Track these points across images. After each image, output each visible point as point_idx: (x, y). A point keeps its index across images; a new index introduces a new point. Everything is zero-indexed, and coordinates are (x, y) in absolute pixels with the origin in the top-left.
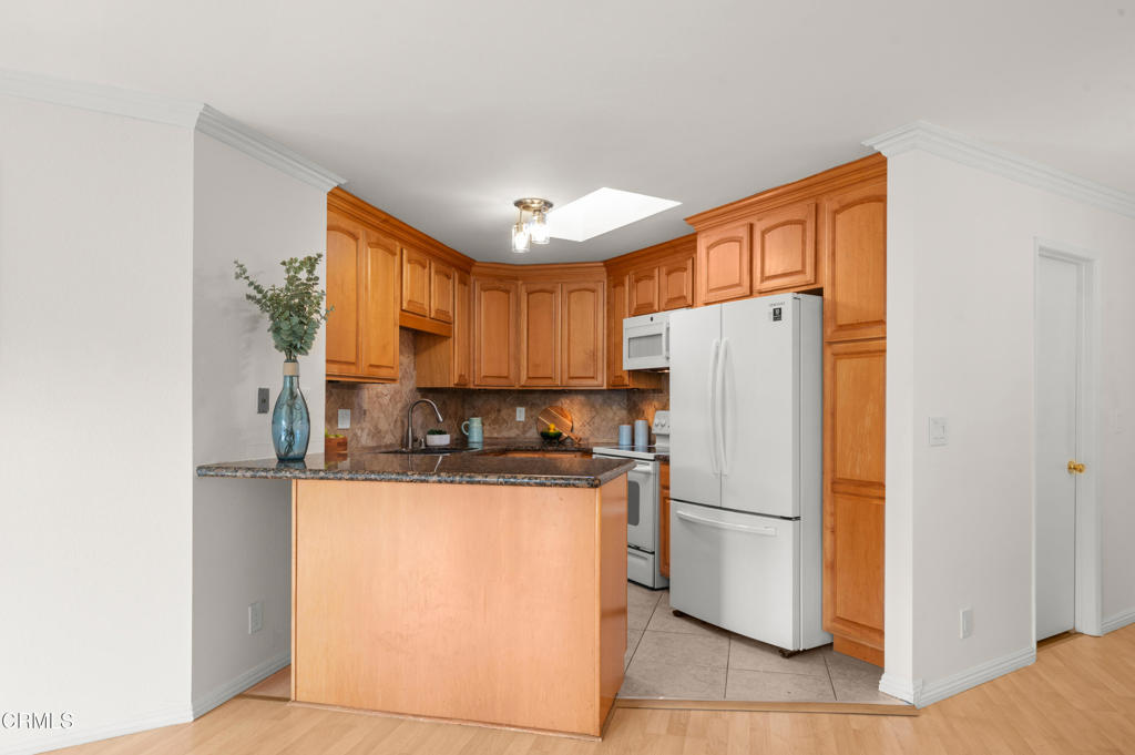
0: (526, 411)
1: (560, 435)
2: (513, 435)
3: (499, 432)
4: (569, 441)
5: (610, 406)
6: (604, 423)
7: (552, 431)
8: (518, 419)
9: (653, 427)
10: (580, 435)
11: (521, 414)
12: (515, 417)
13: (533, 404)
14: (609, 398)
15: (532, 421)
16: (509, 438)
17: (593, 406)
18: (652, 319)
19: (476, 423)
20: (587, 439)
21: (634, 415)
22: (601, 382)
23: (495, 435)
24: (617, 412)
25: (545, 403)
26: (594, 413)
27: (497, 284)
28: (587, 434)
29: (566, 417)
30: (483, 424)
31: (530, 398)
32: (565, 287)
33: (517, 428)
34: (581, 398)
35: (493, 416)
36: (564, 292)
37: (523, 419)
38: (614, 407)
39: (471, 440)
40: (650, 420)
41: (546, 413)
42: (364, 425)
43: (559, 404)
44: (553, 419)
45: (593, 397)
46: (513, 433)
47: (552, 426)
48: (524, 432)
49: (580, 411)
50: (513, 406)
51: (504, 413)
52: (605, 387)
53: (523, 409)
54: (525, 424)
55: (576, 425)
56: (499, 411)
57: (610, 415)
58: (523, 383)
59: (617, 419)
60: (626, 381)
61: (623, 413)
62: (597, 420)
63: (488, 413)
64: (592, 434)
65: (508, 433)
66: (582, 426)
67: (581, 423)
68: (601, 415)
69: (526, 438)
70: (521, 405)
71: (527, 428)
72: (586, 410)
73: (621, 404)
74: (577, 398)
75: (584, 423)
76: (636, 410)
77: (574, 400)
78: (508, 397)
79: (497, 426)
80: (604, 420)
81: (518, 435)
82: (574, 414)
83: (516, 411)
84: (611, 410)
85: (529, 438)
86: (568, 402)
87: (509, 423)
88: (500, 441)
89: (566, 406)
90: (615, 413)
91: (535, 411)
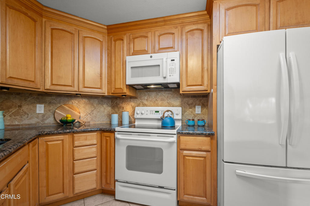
0: (45, 106)
1: (74, 121)
4: (79, 123)
5: (102, 105)
6: (99, 114)
7: (69, 119)
8: (38, 112)
9: (136, 115)
10: (85, 120)
11: (40, 109)
12: (35, 111)
13: (50, 103)
14: (102, 101)
15: (50, 113)
16: (30, 124)
17: (92, 104)
18: (151, 57)
20: (89, 122)
22: (104, 91)
23: (17, 123)
25: (60, 102)
26: (93, 109)
28: (89, 120)
29: (76, 110)
30: (4, 116)
31: (48, 99)
33: (37, 118)
34: (85, 100)
35: (14, 110)
37: (42, 112)
38: (104, 106)
41: (61, 108)
43: (70, 103)
45: (92, 101)
46: (34, 121)
47: (69, 116)
48: (43, 121)
49: (84, 107)
50: (34, 103)
51: (25, 108)
52: (106, 94)
53: (43, 106)
54: (43, 115)
55: (82, 115)
56: (20, 106)
57: (102, 109)
59: (106, 112)
62: (95, 112)
63: (9, 108)
64: (92, 120)
65: (29, 121)
66: (85, 115)
67: (85, 114)
68: (98, 110)
69: (45, 123)
70: (40, 103)
71: (45, 118)
72: (88, 107)
73: (108, 104)
74: (82, 100)
75: (87, 114)
76: (117, 107)
77: (81, 101)
78: (29, 97)
79: (18, 117)
80: (99, 112)
81: (38, 122)
82: (81, 109)
83: (36, 107)
84: (102, 107)
85: (48, 123)
86: (77, 102)
87: (30, 114)
88: (21, 127)
89: (75, 104)
90: (105, 109)
91: (52, 107)
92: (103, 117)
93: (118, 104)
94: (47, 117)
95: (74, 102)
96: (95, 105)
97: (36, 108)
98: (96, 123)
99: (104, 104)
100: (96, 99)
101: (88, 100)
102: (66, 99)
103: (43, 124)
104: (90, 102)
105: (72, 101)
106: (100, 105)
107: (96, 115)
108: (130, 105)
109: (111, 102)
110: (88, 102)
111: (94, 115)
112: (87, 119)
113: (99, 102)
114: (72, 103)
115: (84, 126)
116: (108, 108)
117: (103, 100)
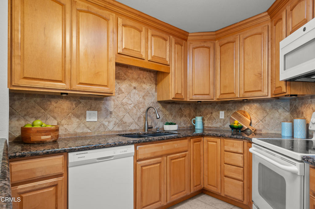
1: (242, 127)
2: (218, 126)
3: (212, 124)
4: (249, 131)
5: (277, 109)
6: (272, 120)
7: (236, 125)
8: (221, 118)
9: (310, 125)
10: (256, 128)
11: (222, 115)
12: (219, 116)
13: (228, 109)
14: (276, 104)
15: (228, 119)
16: (216, 127)
17: (264, 110)
18: (304, 30)
19: (199, 119)
20: (261, 130)
21: (295, 115)
22: (267, 93)
23: (210, 126)
24: (282, 113)
25: (234, 109)
26: (265, 115)
27: (202, 44)
28: (261, 127)
29: (247, 116)
30: (203, 120)
31: (227, 106)
32: (241, 36)
33: (220, 122)
34: (256, 105)
35: (209, 116)
36: (241, 39)
37: (223, 118)
38: (280, 111)
39: (196, 128)
40: (308, 119)
41: (235, 114)
42: (111, 119)
43: (243, 109)
44: (239, 118)
45: (264, 105)
48: (224, 125)
49: (256, 113)
51: (214, 114)
52: (269, 96)
53: (223, 112)
54: (224, 121)
55: (253, 121)
56: (212, 113)
57: (277, 115)
58: (218, 97)
59: (282, 118)
60: (284, 90)
61: (287, 114)
62: (267, 119)
64: (264, 127)
65: (216, 125)
66: (257, 122)
67: (256, 120)
68: (271, 116)
69: (225, 128)
70: (222, 110)
71: (225, 123)
72: (260, 113)
73: (285, 108)
74: (254, 105)
75: (258, 121)
76: (296, 112)
77: (252, 106)
78: (216, 106)
79: (211, 121)
80: (272, 118)
81: (221, 126)
82: (252, 115)
83: (219, 113)
84: (277, 112)
85: (226, 128)
86: (248, 108)
87: (216, 119)
88: (212, 129)
89: (247, 110)
90: (280, 114)
91: (229, 113)
92: (278, 125)
93: (297, 108)
94: (226, 122)
95: (246, 108)
96: (268, 110)
97: (219, 115)
98: (269, 132)
99: (279, 109)
100: (268, 103)
101: (259, 105)
102: (240, 105)
103: (223, 128)
104: (261, 106)
105: (245, 107)
106: (274, 110)
107: (269, 122)
108: (311, 109)
109: (289, 105)
110: (260, 107)
111: (266, 122)
112: (258, 126)
113: (272, 106)
114: (244, 109)
115: (253, 134)
116: (285, 113)
117: (279, 103)
